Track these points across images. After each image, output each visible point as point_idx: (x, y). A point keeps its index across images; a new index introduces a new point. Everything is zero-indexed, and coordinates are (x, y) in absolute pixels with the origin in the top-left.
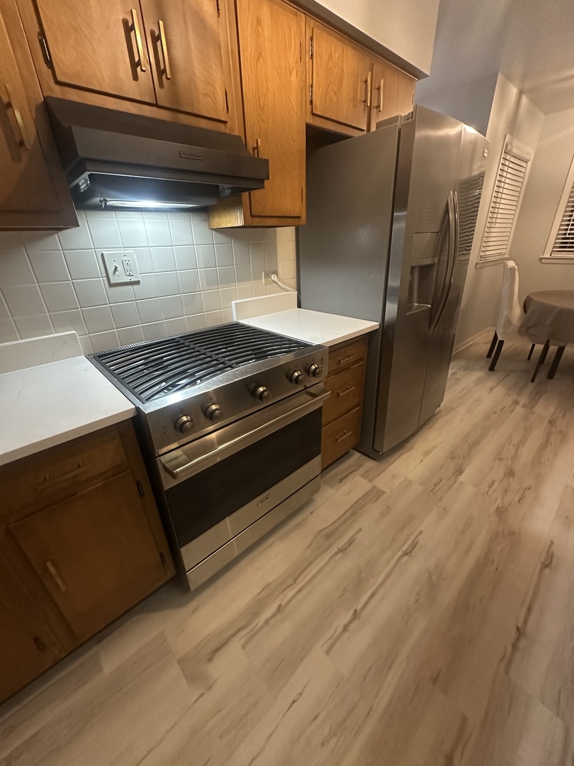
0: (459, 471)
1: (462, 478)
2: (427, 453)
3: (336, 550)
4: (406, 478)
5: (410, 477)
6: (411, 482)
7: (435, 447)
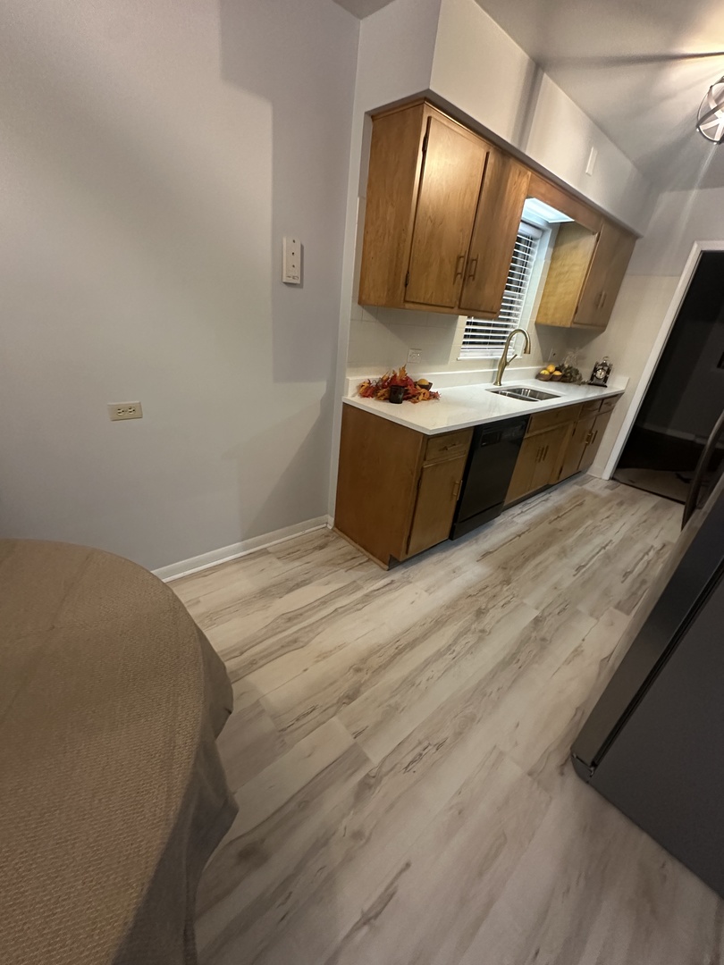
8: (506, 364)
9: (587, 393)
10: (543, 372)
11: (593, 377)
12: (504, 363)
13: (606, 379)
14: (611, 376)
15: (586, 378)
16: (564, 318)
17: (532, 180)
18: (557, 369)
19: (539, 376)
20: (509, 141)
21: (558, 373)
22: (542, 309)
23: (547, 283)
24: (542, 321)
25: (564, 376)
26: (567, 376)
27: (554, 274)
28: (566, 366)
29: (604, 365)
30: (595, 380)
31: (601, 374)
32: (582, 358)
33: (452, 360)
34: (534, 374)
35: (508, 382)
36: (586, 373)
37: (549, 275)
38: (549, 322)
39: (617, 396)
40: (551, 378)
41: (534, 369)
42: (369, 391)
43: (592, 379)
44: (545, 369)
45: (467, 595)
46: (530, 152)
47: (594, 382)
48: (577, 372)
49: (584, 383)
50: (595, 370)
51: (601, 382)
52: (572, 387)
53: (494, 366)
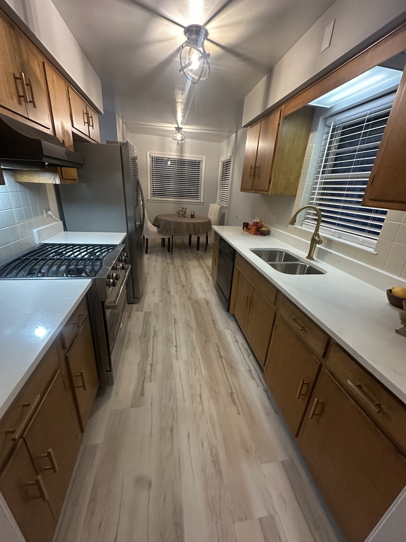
0: (169, 293)
1: (172, 294)
2: (154, 292)
3: (152, 338)
4: (154, 304)
5: (155, 302)
6: (157, 304)
7: (154, 289)
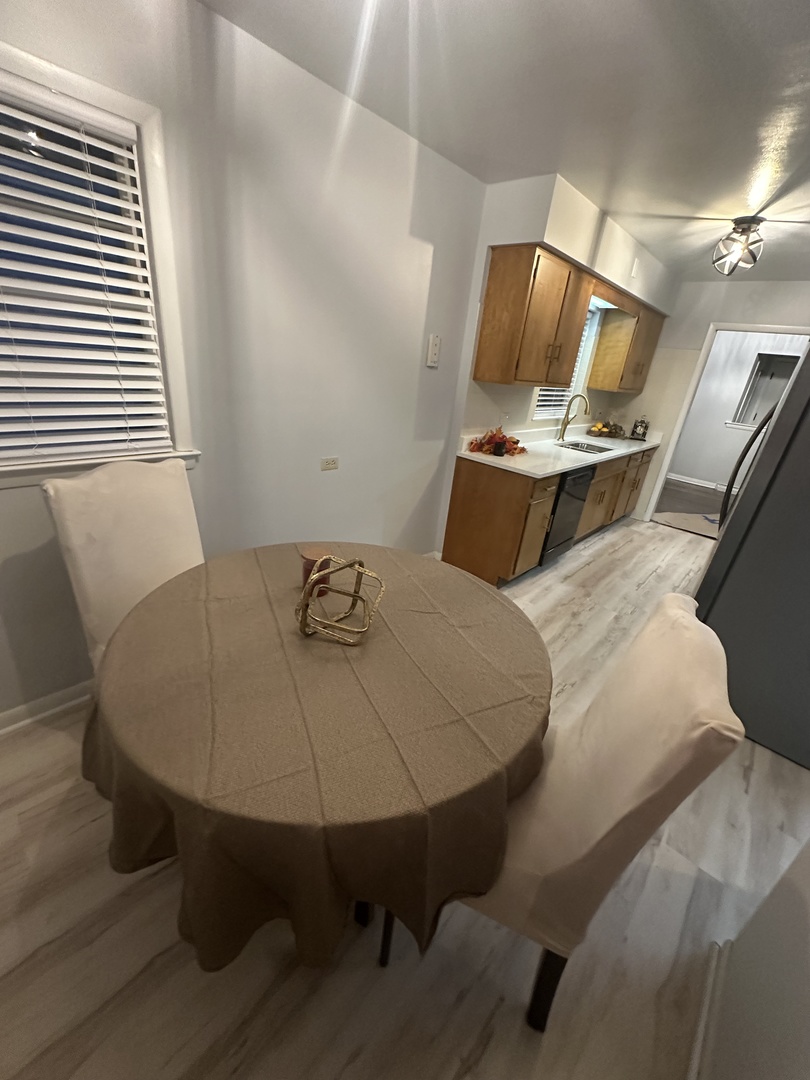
8: (569, 423)
9: (630, 447)
10: (593, 429)
11: (634, 432)
12: (566, 423)
13: (644, 434)
14: (648, 432)
15: (628, 434)
16: (610, 384)
17: (596, 286)
18: (604, 426)
19: (589, 433)
20: (585, 264)
21: (605, 430)
22: (593, 375)
23: (596, 355)
24: (593, 386)
25: (610, 432)
26: (614, 433)
27: (602, 347)
28: (611, 423)
29: (643, 422)
30: (636, 436)
31: (640, 430)
32: (623, 416)
33: (529, 420)
34: (585, 430)
35: (569, 438)
36: (628, 429)
37: (598, 349)
38: (599, 387)
39: (654, 449)
40: (600, 434)
41: (585, 426)
42: (477, 447)
43: (633, 434)
44: (594, 426)
45: (561, 603)
46: (597, 270)
47: (635, 437)
48: (621, 428)
49: (626, 438)
50: (636, 427)
51: (640, 437)
52: (617, 442)
53: (557, 425)
